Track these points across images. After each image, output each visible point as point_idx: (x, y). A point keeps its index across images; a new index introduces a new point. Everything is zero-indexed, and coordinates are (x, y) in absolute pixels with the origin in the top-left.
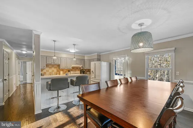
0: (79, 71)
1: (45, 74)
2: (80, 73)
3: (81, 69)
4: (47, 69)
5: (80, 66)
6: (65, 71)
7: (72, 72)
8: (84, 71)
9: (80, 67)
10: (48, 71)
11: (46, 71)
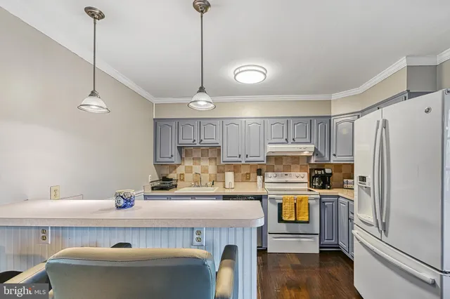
0: (302, 174)
1: (183, 180)
2: (306, 179)
3: (313, 161)
4: (188, 163)
5: (307, 150)
6: (244, 171)
7: (270, 176)
8: (328, 171)
9: (306, 153)
10: (189, 170)
11: (184, 172)
